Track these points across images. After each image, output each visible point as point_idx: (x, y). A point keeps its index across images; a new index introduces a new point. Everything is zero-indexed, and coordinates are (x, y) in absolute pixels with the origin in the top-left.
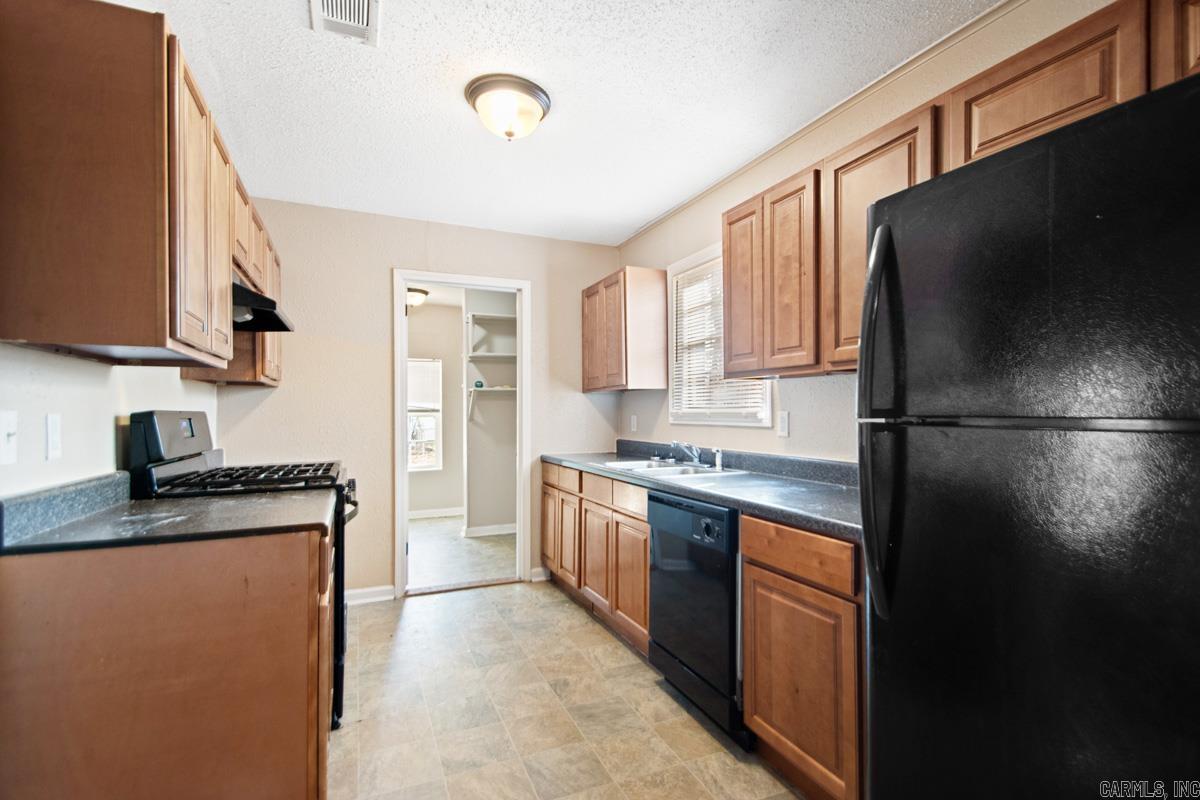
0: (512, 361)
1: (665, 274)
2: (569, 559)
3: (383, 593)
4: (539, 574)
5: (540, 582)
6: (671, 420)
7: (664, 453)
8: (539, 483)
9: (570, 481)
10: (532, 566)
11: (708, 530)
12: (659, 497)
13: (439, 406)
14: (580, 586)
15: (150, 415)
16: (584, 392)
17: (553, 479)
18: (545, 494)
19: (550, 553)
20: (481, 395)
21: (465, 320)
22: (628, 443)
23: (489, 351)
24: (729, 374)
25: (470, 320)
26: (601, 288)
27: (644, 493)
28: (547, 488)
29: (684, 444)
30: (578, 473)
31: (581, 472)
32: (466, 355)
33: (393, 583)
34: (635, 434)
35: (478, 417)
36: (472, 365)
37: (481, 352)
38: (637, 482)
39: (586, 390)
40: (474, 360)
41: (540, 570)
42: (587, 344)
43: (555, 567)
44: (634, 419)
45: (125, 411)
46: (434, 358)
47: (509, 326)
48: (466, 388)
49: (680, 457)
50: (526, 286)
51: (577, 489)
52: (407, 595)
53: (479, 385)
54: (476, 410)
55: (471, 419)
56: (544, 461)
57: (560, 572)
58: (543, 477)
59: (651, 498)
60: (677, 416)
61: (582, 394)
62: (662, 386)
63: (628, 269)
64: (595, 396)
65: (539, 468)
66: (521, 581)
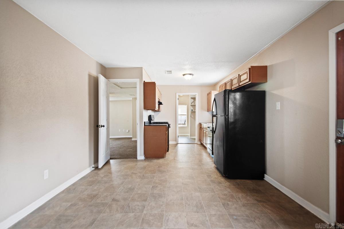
3: (174, 143)
4: (199, 143)
8: (199, 127)
10: (198, 141)
13: (186, 114)
15: (151, 115)
18: (200, 129)
19: (201, 139)
20: (192, 112)
26: (209, 94)
32: (190, 104)
33: (176, 141)
35: (192, 116)
36: (191, 106)
41: (199, 142)
45: (149, 115)
46: (185, 105)
47: (194, 99)
48: (190, 111)
50: (197, 94)
52: (178, 143)
55: (191, 116)
56: (200, 123)
58: (200, 126)
63: (212, 91)
65: (199, 125)
66: (196, 144)
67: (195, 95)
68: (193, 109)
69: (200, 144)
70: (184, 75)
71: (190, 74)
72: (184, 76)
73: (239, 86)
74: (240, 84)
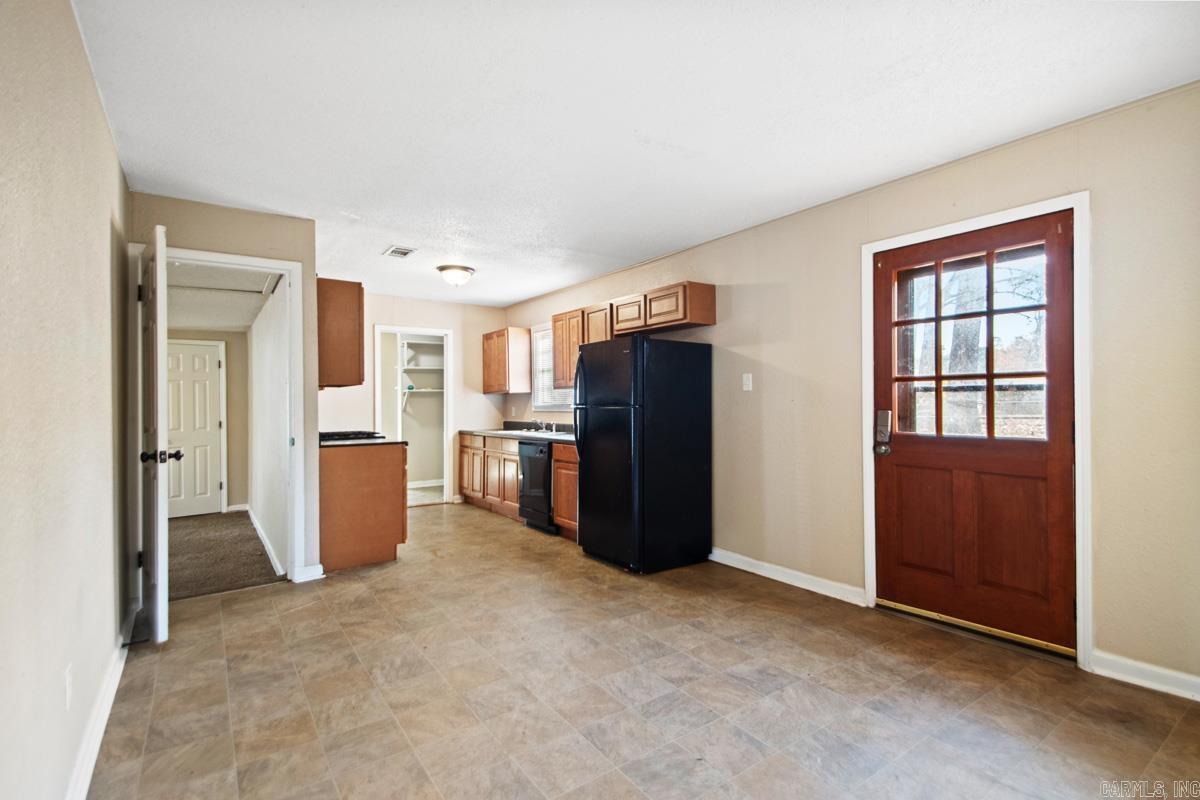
0: (440, 373)
1: (529, 331)
2: (477, 485)
4: (458, 499)
5: (458, 504)
6: (533, 409)
7: (529, 426)
8: (458, 446)
9: (479, 442)
10: (454, 494)
11: (541, 452)
12: (523, 442)
14: (484, 497)
16: (485, 393)
17: (467, 442)
18: (462, 452)
19: (465, 485)
20: (412, 395)
21: (399, 344)
22: (510, 423)
23: (417, 365)
24: (555, 388)
25: (406, 345)
26: (495, 336)
27: (517, 442)
28: (462, 449)
29: (539, 421)
30: (482, 438)
31: (484, 437)
32: (401, 368)
34: (514, 418)
35: (409, 409)
36: (405, 375)
37: (412, 366)
38: (513, 438)
39: (485, 392)
40: (406, 371)
41: (458, 496)
42: (486, 366)
43: (468, 492)
44: (513, 409)
47: (437, 348)
48: (401, 392)
49: (537, 427)
50: (450, 333)
51: (482, 445)
53: (411, 388)
54: (408, 406)
55: (404, 411)
56: (461, 434)
57: (472, 494)
58: (461, 442)
59: (520, 443)
60: (536, 407)
61: (482, 395)
62: (529, 391)
63: (510, 329)
64: (491, 396)
65: (458, 438)
66: (446, 503)
67: (441, 338)
68: (411, 384)
69: (460, 501)
70: (442, 269)
71: (466, 269)
72: (444, 272)
73: (646, 325)
74: (649, 322)
